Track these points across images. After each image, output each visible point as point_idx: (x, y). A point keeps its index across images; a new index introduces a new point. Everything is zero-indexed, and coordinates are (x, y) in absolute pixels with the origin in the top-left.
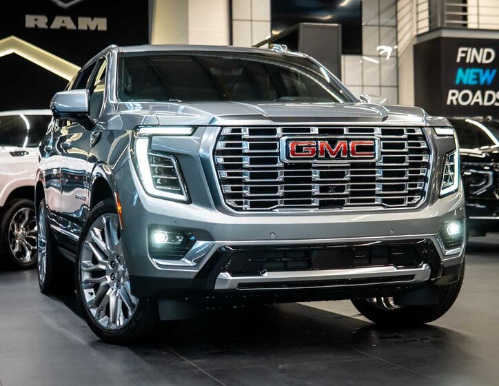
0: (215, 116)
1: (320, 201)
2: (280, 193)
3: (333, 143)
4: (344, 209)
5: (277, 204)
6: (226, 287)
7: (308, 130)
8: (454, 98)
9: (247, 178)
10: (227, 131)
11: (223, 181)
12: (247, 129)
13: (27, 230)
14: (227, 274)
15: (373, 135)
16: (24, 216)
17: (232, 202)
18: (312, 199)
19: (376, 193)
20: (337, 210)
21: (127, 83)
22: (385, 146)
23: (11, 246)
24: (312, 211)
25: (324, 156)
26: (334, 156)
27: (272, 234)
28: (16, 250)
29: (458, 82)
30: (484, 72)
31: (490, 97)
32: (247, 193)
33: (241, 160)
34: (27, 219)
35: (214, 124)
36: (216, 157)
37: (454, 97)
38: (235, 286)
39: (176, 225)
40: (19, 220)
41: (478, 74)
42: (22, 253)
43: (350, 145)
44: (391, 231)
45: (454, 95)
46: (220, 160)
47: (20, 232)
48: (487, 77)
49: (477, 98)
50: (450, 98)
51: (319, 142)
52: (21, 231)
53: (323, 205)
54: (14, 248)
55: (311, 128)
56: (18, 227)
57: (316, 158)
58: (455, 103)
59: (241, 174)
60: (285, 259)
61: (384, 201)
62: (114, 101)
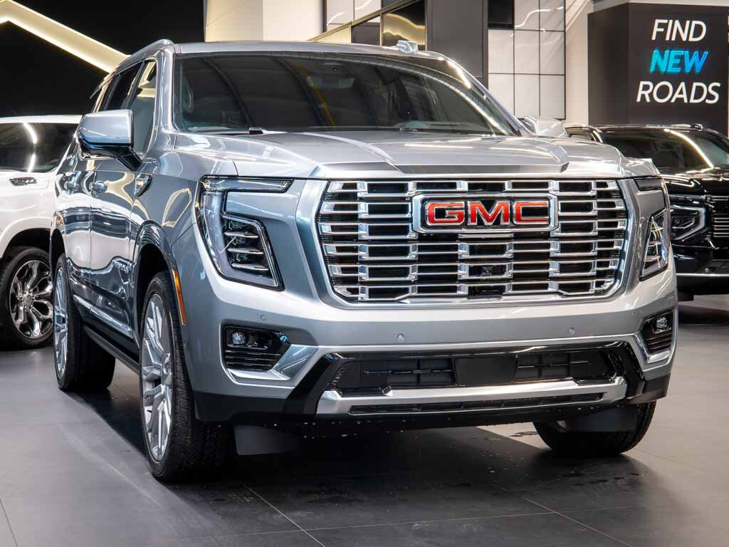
0: (319, 165)
1: (470, 288)
2: (412, 276)
3: (489, 203)
4: (504, 299)
5: (408, 293)
6: (334, 410)
7: (454, 186)
8: (646, 93)
9: (364, 255)
10: (336, 187)
11: (330, 260)
12: (366, 183)
13: (35, 291)
14: (335, 392)
15: (547, 192)
16: (31, 272)
17: (342, 289)
18: (458, 285)
19: (550, 276)
20: (494, 301)
21: (187, 101)
22: (565, 208)
23: (13, 315)
24: (457, 301)
25: (476, 224)
26: (491, 224)
27: (400, 337)
28: (20, 320)
29: (652, 69)
30: (691, 56)
31: (699, 92)
32: (364, 276)
33: (356, 229)
34: (35, 276)
35: (318, 175)
36: (319, 223)
37: (646, 91)
38: (346, 410)
39: (262, 322)
40: (24, 277)
41: (682, 58)
42: (29, 325)
43: (514, 206)
44: (571, 331)
45: (646, 88)
46: (326, 228)
47: (26, 295)
48: (695, 62)
49: (680, 93)
50: (641, 92)
51: (469, 202)
52: (27, 293)
53: (474, 293)
54: (17, 318)
55: (457, 182)
56: (23, 287)
57: (465, 225)
58: (648, 100)
59: (355, 250)
60: (418, 372)
61: (561, 287)
62: (169, 129)
